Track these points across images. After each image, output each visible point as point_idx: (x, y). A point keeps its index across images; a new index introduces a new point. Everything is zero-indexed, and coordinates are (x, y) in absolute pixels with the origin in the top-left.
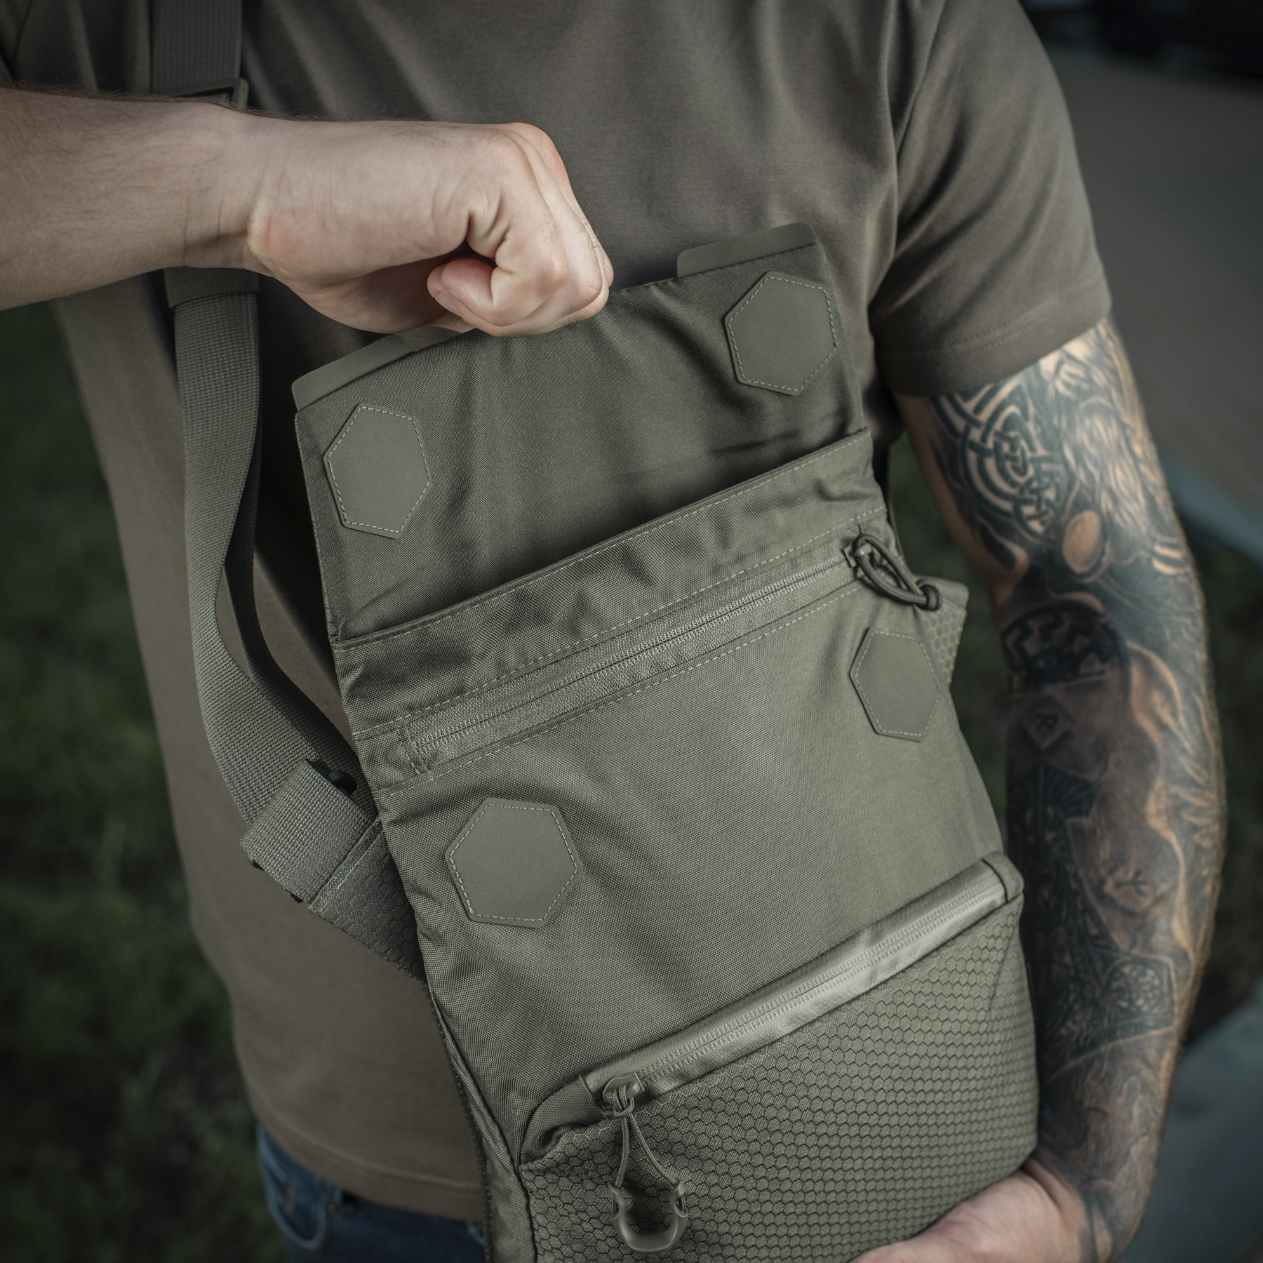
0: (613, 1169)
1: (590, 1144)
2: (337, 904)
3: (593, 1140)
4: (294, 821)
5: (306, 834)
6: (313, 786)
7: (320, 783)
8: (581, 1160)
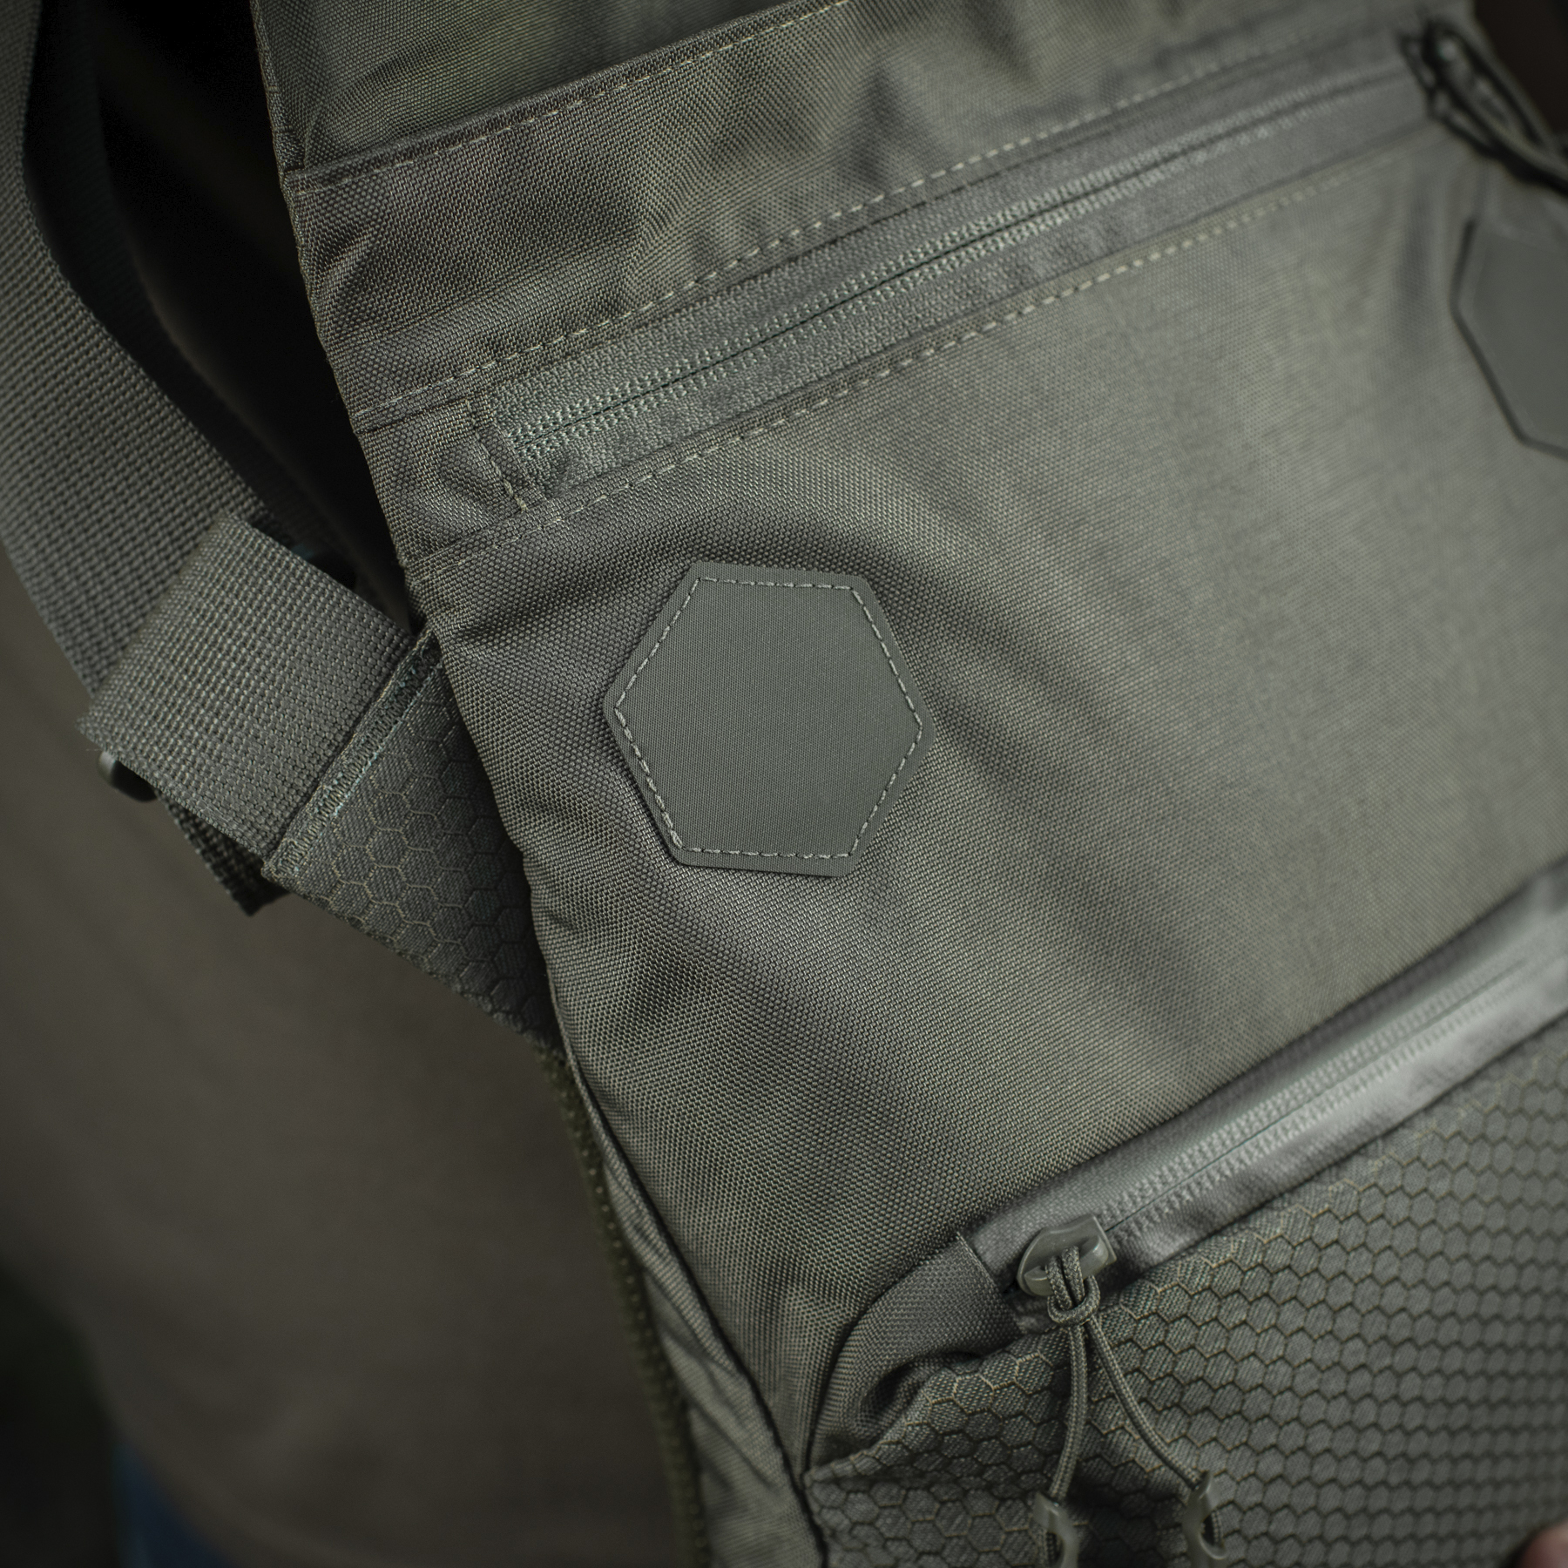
0: (1047, 1455)
1: (995, 1399)
2: (334, 855)
3: (1001, 1388)
4: (215, 656)
5: (247, 686)
6: (256, 567)
7: (273, 558)
8: (970, 1439)
